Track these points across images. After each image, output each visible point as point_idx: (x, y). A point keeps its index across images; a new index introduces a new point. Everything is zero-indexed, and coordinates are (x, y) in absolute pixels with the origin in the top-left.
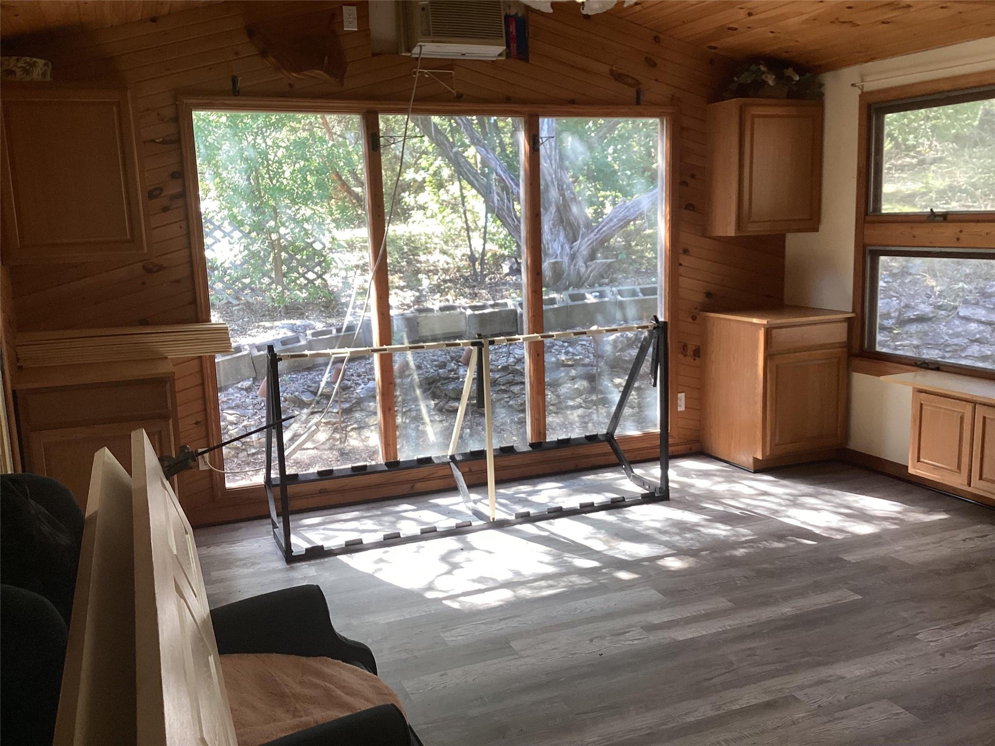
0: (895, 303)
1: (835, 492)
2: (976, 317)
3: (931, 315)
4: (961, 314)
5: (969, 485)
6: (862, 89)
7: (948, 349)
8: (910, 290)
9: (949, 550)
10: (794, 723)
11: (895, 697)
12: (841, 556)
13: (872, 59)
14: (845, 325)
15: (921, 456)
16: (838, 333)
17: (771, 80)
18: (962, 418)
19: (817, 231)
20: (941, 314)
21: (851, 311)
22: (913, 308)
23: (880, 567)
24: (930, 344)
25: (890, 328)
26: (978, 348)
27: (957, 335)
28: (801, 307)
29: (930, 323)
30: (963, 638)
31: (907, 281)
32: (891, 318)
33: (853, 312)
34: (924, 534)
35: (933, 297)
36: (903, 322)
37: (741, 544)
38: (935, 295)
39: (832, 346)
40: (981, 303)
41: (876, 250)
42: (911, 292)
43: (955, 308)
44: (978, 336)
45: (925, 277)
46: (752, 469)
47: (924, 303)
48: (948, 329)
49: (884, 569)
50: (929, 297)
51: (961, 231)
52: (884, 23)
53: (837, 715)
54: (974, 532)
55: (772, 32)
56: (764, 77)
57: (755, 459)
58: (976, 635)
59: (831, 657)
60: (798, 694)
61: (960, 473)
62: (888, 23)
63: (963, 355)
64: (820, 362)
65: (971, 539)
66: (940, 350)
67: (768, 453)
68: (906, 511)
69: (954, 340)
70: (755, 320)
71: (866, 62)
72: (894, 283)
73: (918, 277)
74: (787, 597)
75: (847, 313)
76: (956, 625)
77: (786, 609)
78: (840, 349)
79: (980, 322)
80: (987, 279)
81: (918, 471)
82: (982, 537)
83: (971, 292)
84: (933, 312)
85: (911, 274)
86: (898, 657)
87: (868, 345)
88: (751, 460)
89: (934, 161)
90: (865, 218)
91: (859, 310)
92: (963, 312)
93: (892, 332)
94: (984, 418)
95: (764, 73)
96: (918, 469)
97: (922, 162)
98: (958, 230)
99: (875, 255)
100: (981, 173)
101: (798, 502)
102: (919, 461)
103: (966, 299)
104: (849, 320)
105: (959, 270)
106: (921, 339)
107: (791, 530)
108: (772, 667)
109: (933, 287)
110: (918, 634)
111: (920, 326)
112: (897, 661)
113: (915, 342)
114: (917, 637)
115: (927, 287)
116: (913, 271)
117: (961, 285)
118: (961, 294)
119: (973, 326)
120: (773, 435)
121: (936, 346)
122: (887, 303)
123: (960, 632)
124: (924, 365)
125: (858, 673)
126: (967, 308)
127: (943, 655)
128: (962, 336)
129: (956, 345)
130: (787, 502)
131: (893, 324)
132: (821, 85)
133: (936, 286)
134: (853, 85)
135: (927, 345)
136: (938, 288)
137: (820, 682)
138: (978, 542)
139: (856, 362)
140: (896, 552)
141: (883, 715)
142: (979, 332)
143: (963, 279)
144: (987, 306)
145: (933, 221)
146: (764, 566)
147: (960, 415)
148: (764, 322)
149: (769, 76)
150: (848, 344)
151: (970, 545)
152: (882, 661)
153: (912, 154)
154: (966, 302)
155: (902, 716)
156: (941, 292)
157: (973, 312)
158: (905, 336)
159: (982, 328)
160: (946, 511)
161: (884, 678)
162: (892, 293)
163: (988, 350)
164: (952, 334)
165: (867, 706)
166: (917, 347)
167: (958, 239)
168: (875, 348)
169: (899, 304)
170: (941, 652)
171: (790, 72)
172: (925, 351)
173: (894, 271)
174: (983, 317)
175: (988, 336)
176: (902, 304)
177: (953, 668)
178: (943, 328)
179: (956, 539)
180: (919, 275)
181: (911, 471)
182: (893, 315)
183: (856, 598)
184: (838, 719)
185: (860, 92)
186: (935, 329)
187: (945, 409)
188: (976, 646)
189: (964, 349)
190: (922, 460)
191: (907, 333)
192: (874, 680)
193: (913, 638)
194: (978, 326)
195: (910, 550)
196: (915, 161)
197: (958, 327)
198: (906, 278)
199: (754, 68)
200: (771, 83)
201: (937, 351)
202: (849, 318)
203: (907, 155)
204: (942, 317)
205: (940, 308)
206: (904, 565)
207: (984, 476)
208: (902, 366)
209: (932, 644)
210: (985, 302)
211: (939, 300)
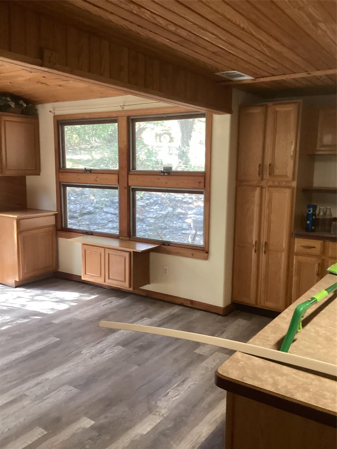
0: (78, 206)
1: (51, 292)
2: (110, 212)
3: (93, 211)
4: (105, 211)
5: (105, 282)
6: (54, 114)
7: (100, 225)
8: (84, 201)
9: (98, 311)
10: (24, 408)
11: (70, 383)
12: (52, 322)
13: (58, 101)
14: (54, 217)
15: (86, 272)
16: (51, 221)
17: (13, 105)
18: (101, 255)
19: (39, 175)
20: (97, 211)
21: (56, 211)
22: (86, 208)
23: (68, 324)
24: (93, 223)
25: (77, 217)
26: (111, 224)
27: (103, 219)
28: (35, 210)
29: (93, 215)
30: (100, 349)
31: (83, 197)
32: (77, 213)
33: (57, 211)
34: (88, 305)
35: (94, 204)
36: (82, 215)
37: (6, 324)
38: (94, 203)
39: (49, 226)
40: (112, 206)
41: (65, 184)
42: (85, 202)
43: (102, 208)
44: (111, 219)
45: (90, 195)
46: (14, 286)
47: (90, 206)
48: (100, 217)
49: (70, 324)
50: (92, 204)
51: (97, 177)
52: (59, 86)
53: (44, 398)
54: (107, 301)
55: (10, 83)
56: (9, 103)
57: (16, 281)
58: (106, 346)
59: (43, 370)
60: (26, 393)
61: (101, 277)
62: (61, 86)
63: (106, 227)
64: (43, 234)
65: (106, 304)
66: (97, 226)
67: (21, 278)
68: (81, 296)
69: (102, 221)
70: (11, 216)
71: (55, 102)
72: (78, 198)
73: (87, 195)
74: (25, 346)
75: (55, 212)
76: (98, 343)
77: (25, 352)
78: (52, 228)
79: (111, 213)
80: (113, 196)
81: (86, 278)
82: (110, 303)
83: (108, 201)
84: (94, 210)
85: (84, 194)
86: (73, 364)
87: (64, 226)
88: (14, 282)
89: (97, 147)
90: (59, 170)
91: (59, 210)
92: (105, 210)
93: (77, 219)
94: (109, 254)
95: (9, 101)
96: (85, 277)
97: (92, 147)
98: (96, 177)
99: (65, 186)
100: (114, 154)
101: (34, 299)
102: (85, 274)
103: (106, 205)
104: (56, 215)
105: (103, 192)
106: (90, 221)
107: (30, 313)
108: (15, 382)
109: (93, 200)
110: (82, 351)
111: (89, 216)
112: (72, 365)
113: (87, 223)
114: (82, 352)
115: (91, 200)
116: (85, 193)
117: (104, 199)
118: (104, 202)
119: (109, 215)
120: (23, 269)
121: (96, 224)
122: (75, 206)
123: (99, 346)
124: (86, 233)
125: (55, 375)
126: (107, 208)
127: (91, 358)
128: (106, 219)
129: (103, 223)
130: (29, 300)
131: (78, 215)
132: (36, 110)
133: (95, 199)
134: (50, 111)
135: (92, 224)
136: (95, 200)
137: (38, 384)
138: (109, 306)
139: (60, 233)
140: (76, 315)
141: (65, 392)
142: (112, 218)
143: (105, 196)
144: (114, 207)
145: (86, 173)
146: (16, 333)
147: (100, 253)
148: (16, 217)
149: (12, 103)
150: (56, 226)
151: (106, 307)
152: (66, 367)
153: (88, 143)
154: (106, 206)
155: (73, 390)
156: (97, 202)
157: (109, 209)
158: (83, 220)
159: (113, 216)
160: (98, 294)
161: (67, 375)
162: (77, 202)
163: (115, 225)
164: (101, 219)
165: (58, 390)
166: (88, 225)
167: (96, 181)
168: (67, 227)
169: (80, 207)
170: (91, 357)
171: (21, 102)
172: (91, 226)
173: (78, 193)
174: (113, 212)
175: (115, 219)
176: (81, 207)
177: (95, 363)
178: (98, 216)
179: (100, 305)
180: (88, 195)
181: (83, 278)
182: (78, 211)
183: (57, 340)
184: (45, 400)
185: (53, 115)
186: (95, 217)
187: (95, 251)
188: (105, 351)
189: (106, 225)
190: (87, 273)
191: (84, 219)
192: (63, 376)
193: (80, 353)
194: (111, 215)
195: (82, 314)
196: (89, 147)
197: (103, 216)
198: (83, 196)
199: (4, 98)
200: (13, 106)
201: (96, 226)
202: (56, 214)
203: (86, 144)
204: (97, 212)
205: (96, 208)
206: (79, 320)
207: (110, 278)
208: (79, 234)
209: (88, 354)
210: (113, 205)
211: (96, 205)
